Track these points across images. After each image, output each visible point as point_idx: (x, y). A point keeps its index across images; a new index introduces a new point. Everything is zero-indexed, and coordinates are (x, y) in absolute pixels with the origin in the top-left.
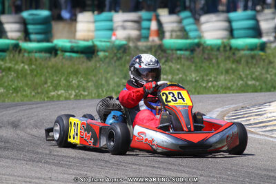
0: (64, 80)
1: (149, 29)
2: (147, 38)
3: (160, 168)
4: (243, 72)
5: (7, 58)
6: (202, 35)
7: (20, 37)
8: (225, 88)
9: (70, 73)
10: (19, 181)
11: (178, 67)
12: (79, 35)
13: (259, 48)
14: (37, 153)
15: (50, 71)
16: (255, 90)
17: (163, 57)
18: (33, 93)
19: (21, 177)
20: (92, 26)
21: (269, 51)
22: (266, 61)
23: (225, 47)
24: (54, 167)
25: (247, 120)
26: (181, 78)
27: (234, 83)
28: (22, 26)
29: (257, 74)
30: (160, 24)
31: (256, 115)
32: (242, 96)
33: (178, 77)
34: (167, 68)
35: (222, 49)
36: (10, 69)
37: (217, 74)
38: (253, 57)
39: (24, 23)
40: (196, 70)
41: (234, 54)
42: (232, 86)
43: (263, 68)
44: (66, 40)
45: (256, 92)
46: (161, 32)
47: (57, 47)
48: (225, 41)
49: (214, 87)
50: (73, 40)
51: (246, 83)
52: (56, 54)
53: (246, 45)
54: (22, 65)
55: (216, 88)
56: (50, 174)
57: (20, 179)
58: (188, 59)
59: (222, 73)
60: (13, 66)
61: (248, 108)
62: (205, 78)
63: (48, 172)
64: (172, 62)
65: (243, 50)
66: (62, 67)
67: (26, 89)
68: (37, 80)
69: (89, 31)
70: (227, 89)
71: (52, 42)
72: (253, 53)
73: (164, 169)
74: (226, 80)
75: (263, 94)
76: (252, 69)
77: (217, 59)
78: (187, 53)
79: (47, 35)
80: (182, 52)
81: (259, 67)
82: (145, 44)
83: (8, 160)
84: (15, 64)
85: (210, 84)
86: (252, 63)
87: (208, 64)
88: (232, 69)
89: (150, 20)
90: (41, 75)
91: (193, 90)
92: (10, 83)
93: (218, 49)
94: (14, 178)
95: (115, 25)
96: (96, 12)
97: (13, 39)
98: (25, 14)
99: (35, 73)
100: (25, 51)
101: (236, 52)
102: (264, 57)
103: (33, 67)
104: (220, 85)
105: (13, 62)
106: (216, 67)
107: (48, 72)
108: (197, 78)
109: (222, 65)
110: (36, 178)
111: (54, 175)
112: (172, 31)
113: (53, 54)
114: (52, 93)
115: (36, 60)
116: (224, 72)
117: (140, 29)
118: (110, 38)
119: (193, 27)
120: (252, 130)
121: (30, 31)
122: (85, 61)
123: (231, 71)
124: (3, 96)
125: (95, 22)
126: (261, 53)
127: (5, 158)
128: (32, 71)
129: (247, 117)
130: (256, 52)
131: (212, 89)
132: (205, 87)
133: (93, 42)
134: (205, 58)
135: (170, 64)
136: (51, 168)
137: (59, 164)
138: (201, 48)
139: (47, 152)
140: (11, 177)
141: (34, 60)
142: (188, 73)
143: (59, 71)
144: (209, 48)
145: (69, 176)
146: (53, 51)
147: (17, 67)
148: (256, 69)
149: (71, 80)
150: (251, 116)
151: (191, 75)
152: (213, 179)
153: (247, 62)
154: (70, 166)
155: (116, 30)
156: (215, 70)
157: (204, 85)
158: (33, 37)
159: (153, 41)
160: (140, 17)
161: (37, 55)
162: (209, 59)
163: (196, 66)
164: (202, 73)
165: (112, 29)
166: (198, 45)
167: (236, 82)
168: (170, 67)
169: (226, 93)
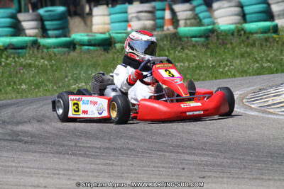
0: (84, 73)
1: (163, 18)
2: (162, 27)
3: (184, 153)
4: (258, 55)
5: (27, 55)
6: (216, 21)
7: (37, 33)
8: (242, 72)
9: (89, 66)
10: (48, 174)
11: (194, 53)
12: (95, 28)
13: (271, 31)
14: (63, 146)
15: (69, 65)
16: (271, 71)
17: (178, 45)
18: (55, 88)
19: (50, 169)
20: (107, 19)
21: (281, 33)
22: (280, 43)
23: (239, 31)
24: (80, 158)
25: (265, 102)
26: (198, 64)
27: (250, 66)
28: (40, 23)
29: (272, 56)
30: (174, 13)
31: (274, 96)
32: (259, 78)
33: (194, 64)
34: (184, 56)
35: (236, 34)
36: (30, 65)
37: (233, 59)
38: (267, 40)
39: (41, 20)
40: (212, 56)
41: (248, 38)
42: (249, 69)
43: (278, 50)
44: (83, 34)
45: (272, 73)
46: (175, 21)
47: (75, 42)
48: (239, 26)
49: (231, 72)
50: (90, 34)
51: (262, 66)
52: (74, 48)
53: (259, 29)
54: (42, 61)
55: (233, 72)
56: (77, 165)
57: (49, 171)
58: (203, 45)
59: (237, 57)
60: (33, 62)
61: (266, 90)
62: (221, 63)
63: (75, 163)
64: (188, 49)
65: (256, 33)
66: (81, 60)
67: (48, 84)
68: (57, 74)
69: (105, 24)
70: (244, 73)
71: (70, 37)
72: (266, 35)
73: (188, 154)
74: (241, 64)
75: (279, 75)
76: (266, 52)
77: (231, 44)
78: (202, 40)
79: (64, 30)
80: (197, 39)
81: (273, 49)
82: (160, 33)
83: (36, 154)
84: (36, 61)
85: (227, 69)
86: (266, 45)
87: (223, 49)
88: (247, 52)
89: (164, 10)
90: (61, 69)
91: (211, 76)
92: (32, 79)
93: (233, 34)
94: (43, 171)
95: (130, 16)
96: (110, 6)
97: (31, 36)
98: (41, 11)
99: (55, 67)
100: (45, 47)
101: (250, 36)
102: (277, 39)
103: (53, 61)
104: (237, 69)
105: (33, 59)
106: (231, 52)
107: (67, 66)
108: (214, 64)
109: (237, 49)
110: (64, 170)
111: (82, 166)
112: (186, 19)
113: (72, 48)
114: (73, 87)
115: (55, 55)
116: (240, 56)
117: (154, 19)
118: (126, 29)
119: (207, 14)
120: (272, 111)
121: (48, 27)
122: (103, 53)
123: (246, 55)
124: (26, 92)
125: (110, 15)
126: (275, 35)
127: (33, 152)
128: (52, 66)
129: (266, 98)
130: (269, 35)
131: (229, 73)
132: (222, 72)
133: (110, 34)
134: (220, 44)
135: (186, 51)
136: (78, 159)
137: (85, 155)
138: (215, 33)
139: (73, 144)
140: (40, 171)
141: (53, 55)
142: (204, 60)
143: (78, 64)
144: (223, 33)
145: (96, 166)
146: (72, 45)
147: (37, 63)
148: (271, 51)
149: (90, 72)
150: (269, 97)
151: (207, 61)
152: (236, 160)
153: (261, 45)
154: (96, 157)
155: (131, 21)
156: (231, 55)
157: (221, 70)
158: (50, 33)
159: (168, 29)
160: (154, 7)
161: (56, 50)
162: (224, 44)
163: (211, 52)
164: (218, 58)
165: (127, 21)
166: (213, 31)
167: (252, 65)
168: (187, 54)
169: (242, 76)
